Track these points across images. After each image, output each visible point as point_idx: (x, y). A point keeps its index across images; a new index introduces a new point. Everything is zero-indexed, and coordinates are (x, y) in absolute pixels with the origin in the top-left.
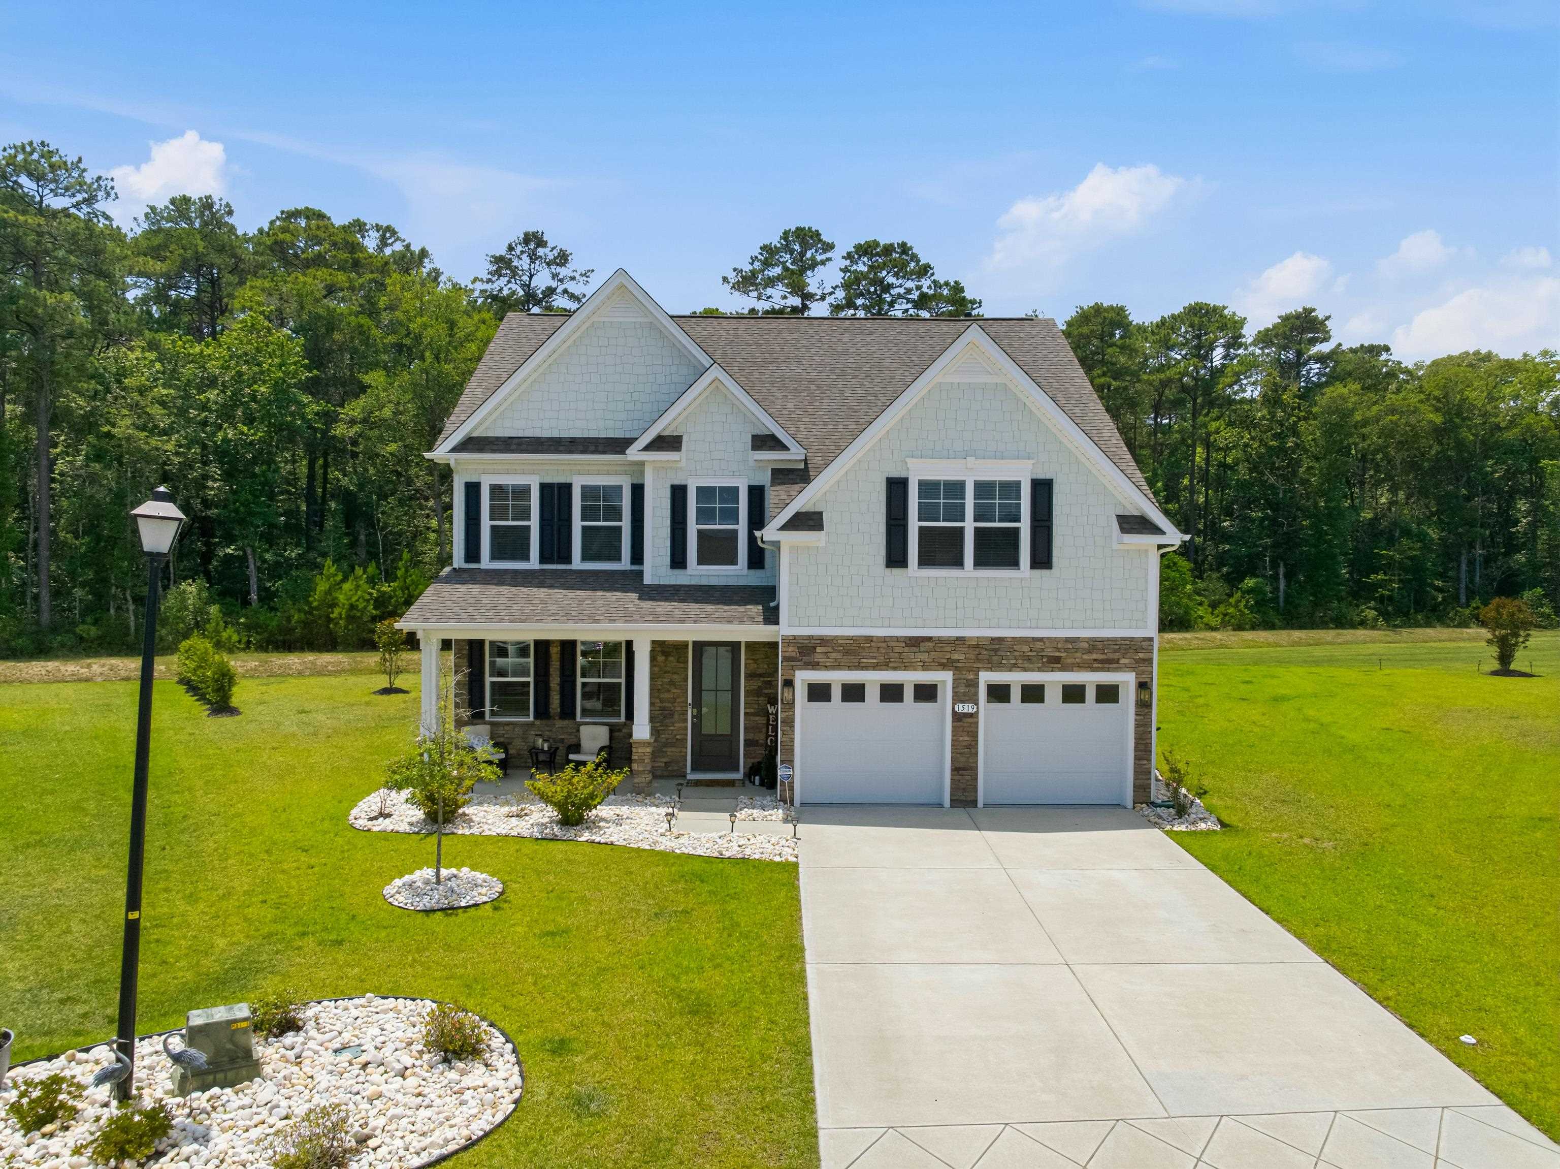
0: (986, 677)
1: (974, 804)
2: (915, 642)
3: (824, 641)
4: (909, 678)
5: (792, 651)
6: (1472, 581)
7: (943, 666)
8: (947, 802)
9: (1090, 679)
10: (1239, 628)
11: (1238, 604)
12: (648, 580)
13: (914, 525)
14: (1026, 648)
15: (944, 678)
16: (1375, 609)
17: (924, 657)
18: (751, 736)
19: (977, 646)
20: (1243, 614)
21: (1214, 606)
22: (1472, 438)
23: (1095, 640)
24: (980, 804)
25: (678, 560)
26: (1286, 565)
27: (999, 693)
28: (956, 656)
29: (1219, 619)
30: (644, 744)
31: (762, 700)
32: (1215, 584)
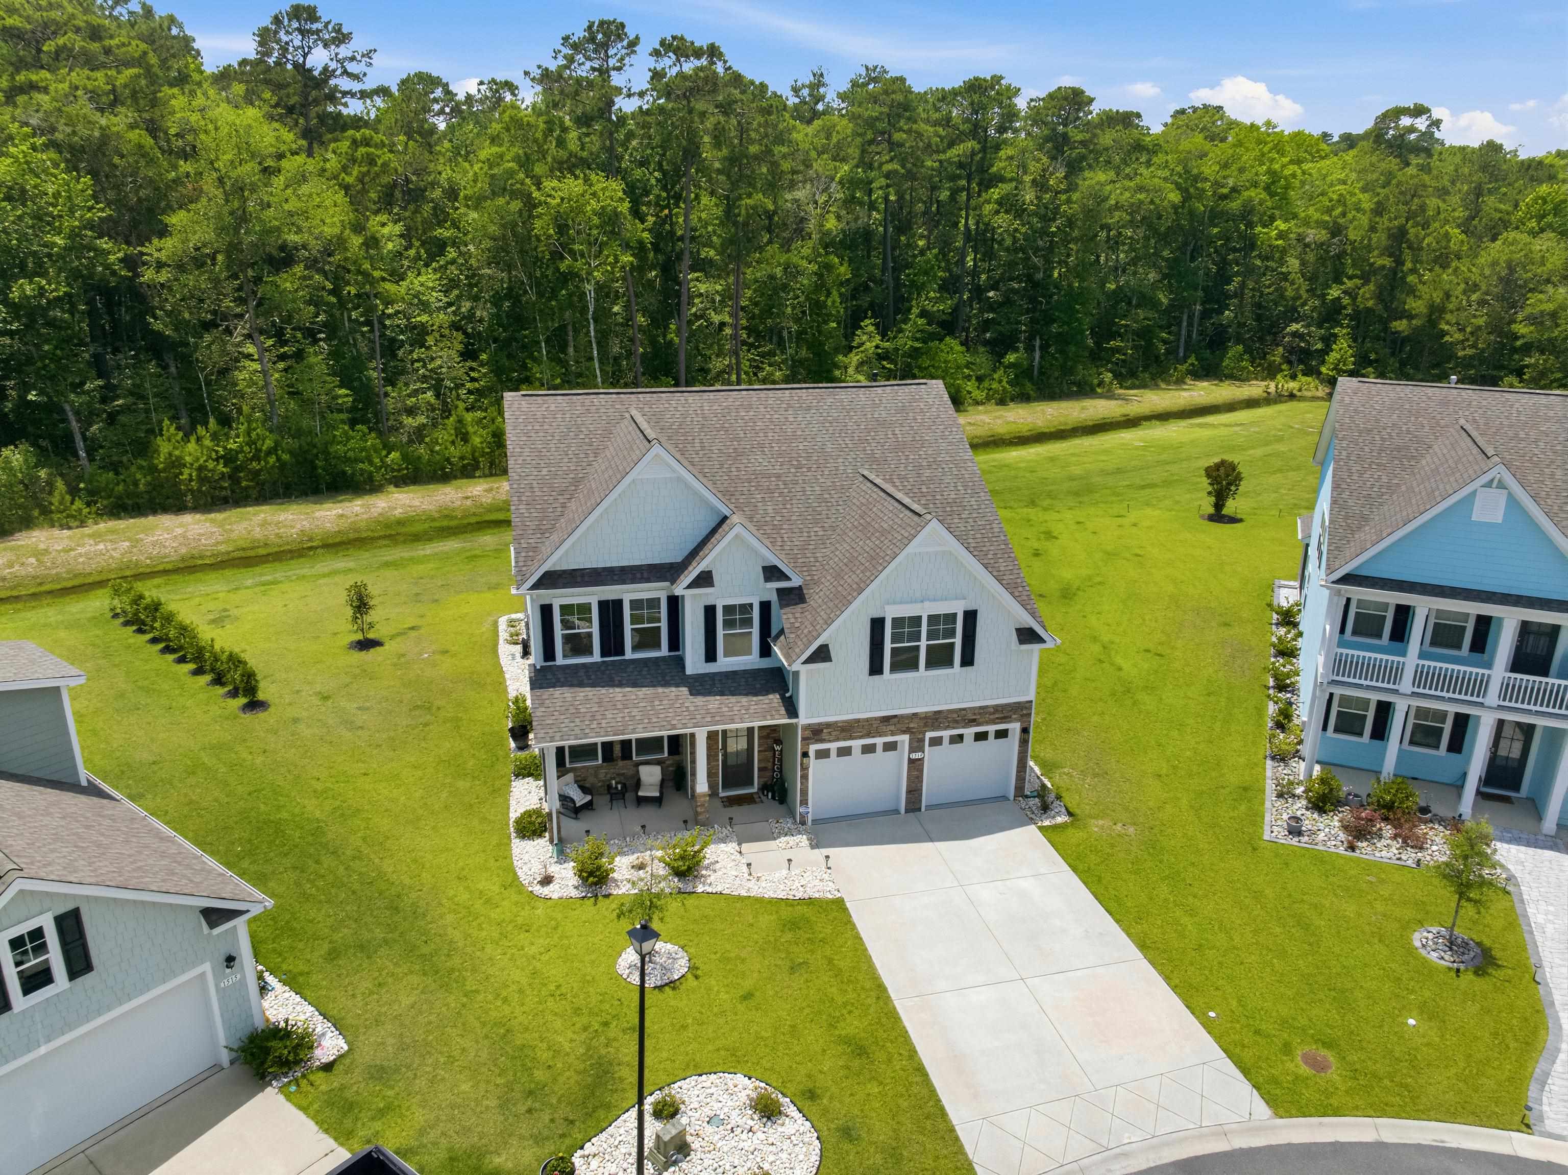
0: (929, 735)
1: (920, 809)
2: (886, 720)
3: (828, 725)
4: (879, 741)
5: (808, 733)
6: (1189, 336)
7: (904, 732)
8: (903, 811)
9: (992, 729)
10: (1002, 402)
11: (1001, 380)
12: (689, 671)
13: (888, 646)
14: (955, 716)
15: (904, 739)
16: (1110, 371)
17: (892, 728)
18: (763, 765)
19: (926, 718)
20: (1004, 389)
21: (980, 379)
22: (1202, 208)
23: (997, 706)
24: (923, 809)
25: (711, 656)
26: (1041, 339)
27: (936, 742)
28: (912, 725)
29: (984, 394)
30: (704, 795)
31: (770, 741)
32: (982, 359)
